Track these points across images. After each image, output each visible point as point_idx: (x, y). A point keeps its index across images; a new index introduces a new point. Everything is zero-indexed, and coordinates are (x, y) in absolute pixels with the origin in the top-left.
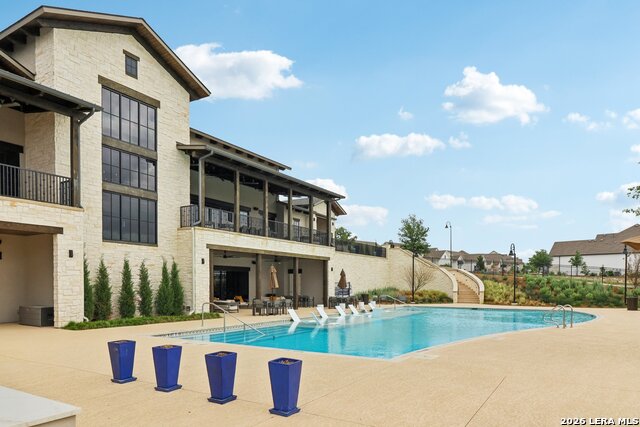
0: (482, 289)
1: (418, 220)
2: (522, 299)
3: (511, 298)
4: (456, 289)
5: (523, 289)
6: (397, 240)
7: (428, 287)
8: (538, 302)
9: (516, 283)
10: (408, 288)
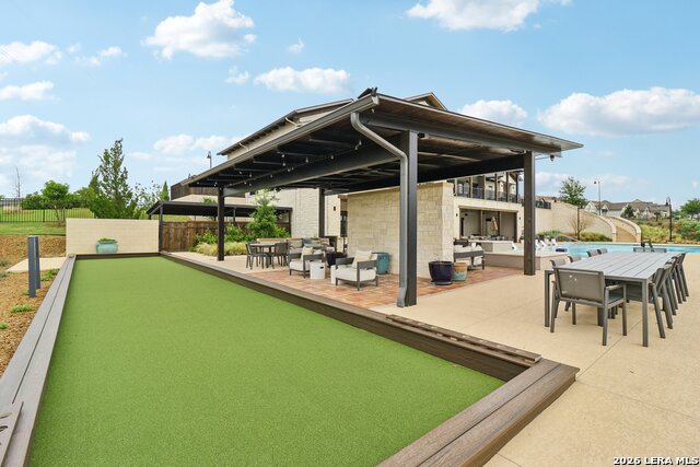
0: (639, 231)
1: (575, 180)
2: (679, 239)
3: (668, 238)
4: (614, 231)
5: (679, 231)
6: (557, 195)
7: (588, 231)
8: (694, 241)
9: (671, 227)
10: (572, 231)
